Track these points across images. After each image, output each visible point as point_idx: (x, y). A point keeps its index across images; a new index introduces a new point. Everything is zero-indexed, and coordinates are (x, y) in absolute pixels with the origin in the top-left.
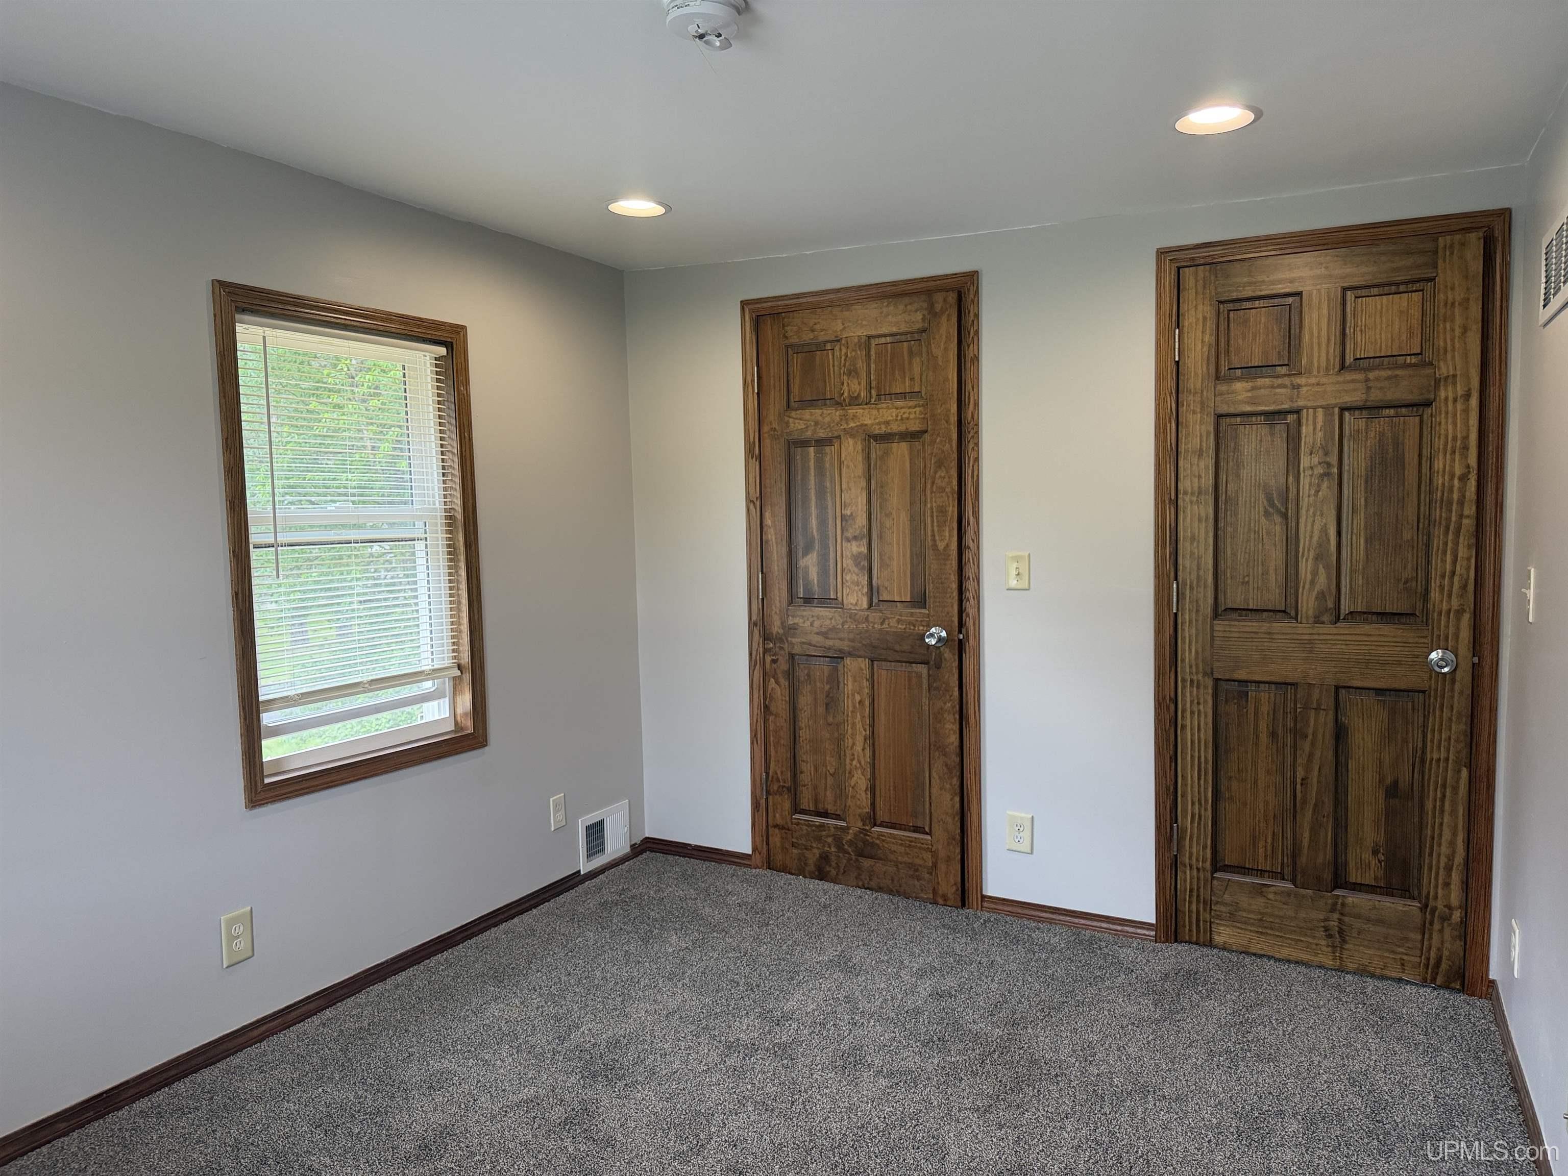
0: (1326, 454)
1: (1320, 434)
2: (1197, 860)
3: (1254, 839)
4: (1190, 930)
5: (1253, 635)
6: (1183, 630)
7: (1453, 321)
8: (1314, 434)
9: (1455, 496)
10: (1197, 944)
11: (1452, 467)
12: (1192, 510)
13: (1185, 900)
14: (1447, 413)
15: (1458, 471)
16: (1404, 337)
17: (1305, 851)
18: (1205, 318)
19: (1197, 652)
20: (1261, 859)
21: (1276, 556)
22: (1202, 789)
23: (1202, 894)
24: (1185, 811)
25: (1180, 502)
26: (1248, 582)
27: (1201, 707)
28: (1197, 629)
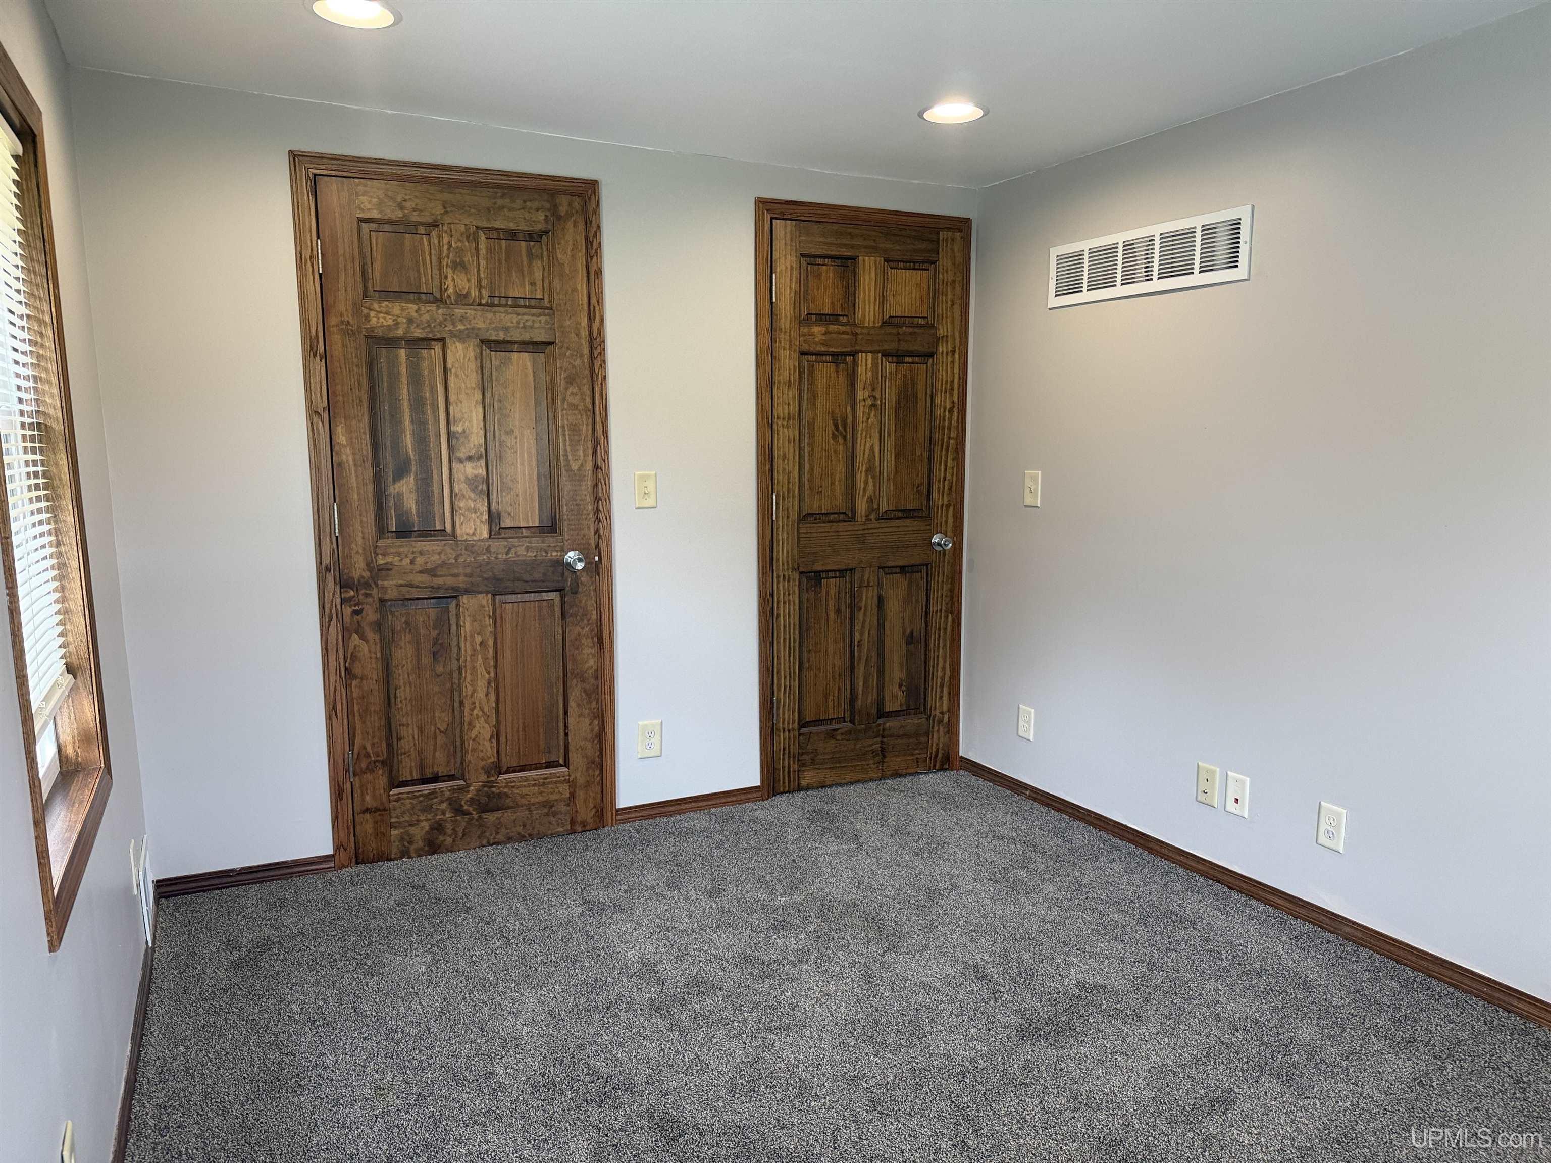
0: (873, 390)
1: (870, 374)
2: (788, 723)
3: (826, 696)
4: (784, 783)
5: (826, 534)
6: (777, 534)
7: (947, 295)
8: (866, 373)
9: (946, 424)
10: (789, 792)
11: (945, 402)
12: (783, 432)
13: (780, 759)
14: (943, 362)
15: (948, 407)
16: (918, 304)
17: (860, 696)
18: (792, 268)
19: (788, 552)
20: (831, 711)
21: (840, 470)
22: (792, 664)
23: (792, 750)
24: (779, 685)
25: (775, 426)
26: (821, 492)
27: (791, 596)
28: (787, 533)
